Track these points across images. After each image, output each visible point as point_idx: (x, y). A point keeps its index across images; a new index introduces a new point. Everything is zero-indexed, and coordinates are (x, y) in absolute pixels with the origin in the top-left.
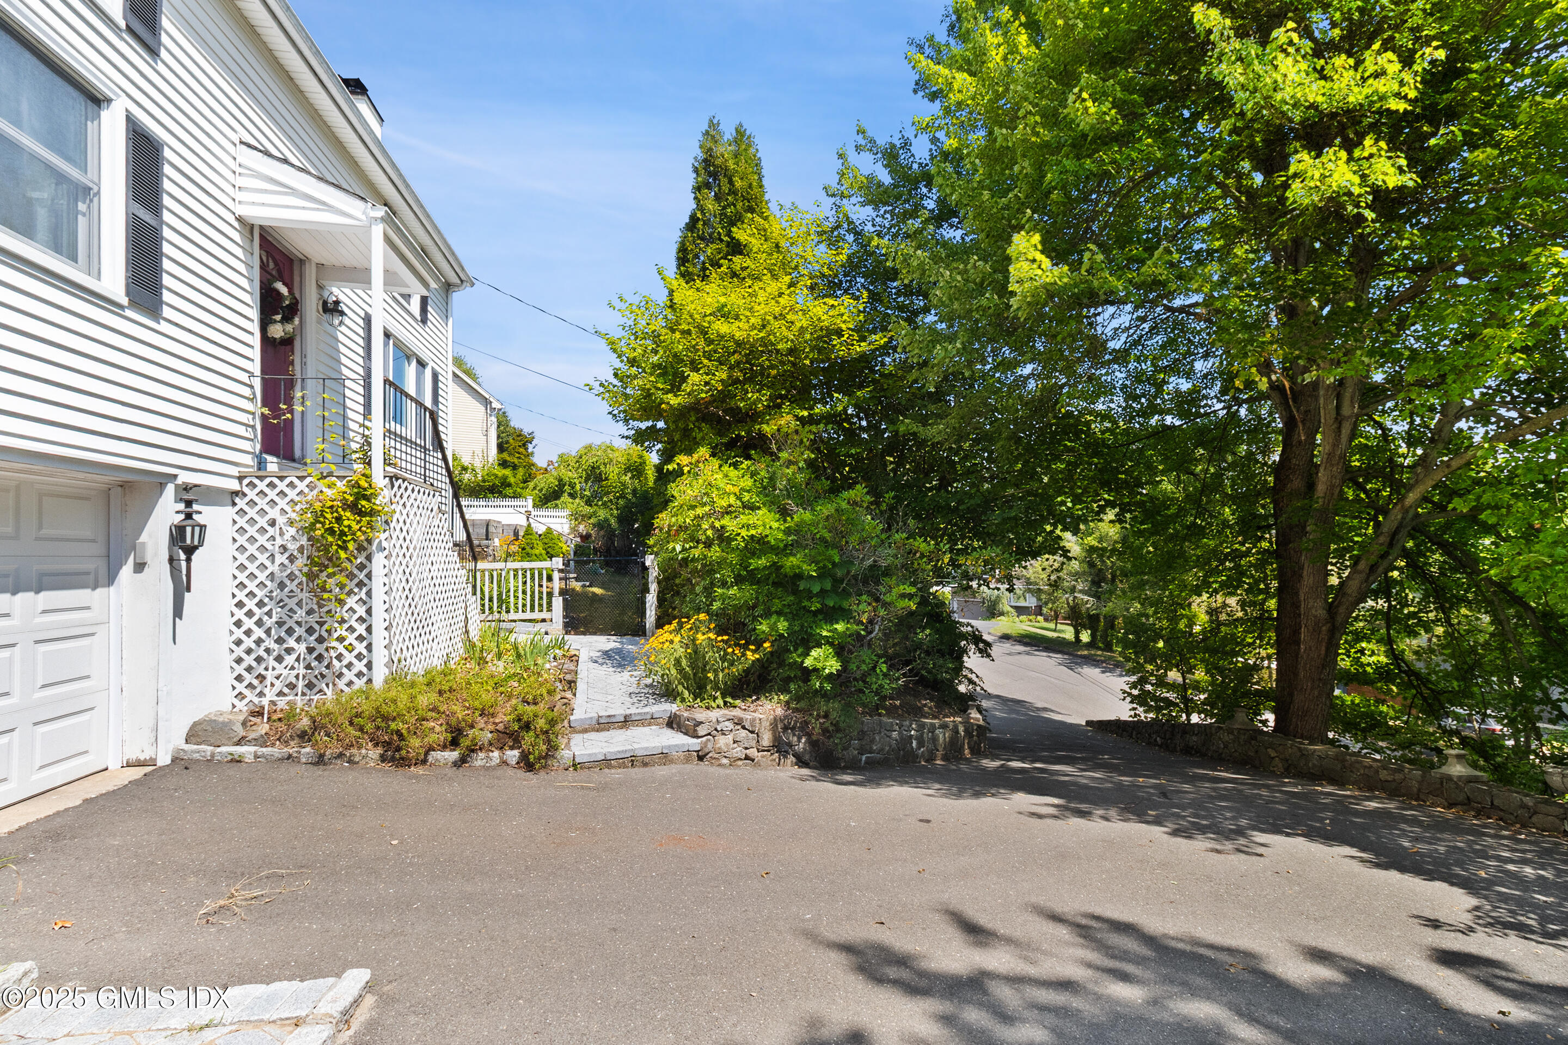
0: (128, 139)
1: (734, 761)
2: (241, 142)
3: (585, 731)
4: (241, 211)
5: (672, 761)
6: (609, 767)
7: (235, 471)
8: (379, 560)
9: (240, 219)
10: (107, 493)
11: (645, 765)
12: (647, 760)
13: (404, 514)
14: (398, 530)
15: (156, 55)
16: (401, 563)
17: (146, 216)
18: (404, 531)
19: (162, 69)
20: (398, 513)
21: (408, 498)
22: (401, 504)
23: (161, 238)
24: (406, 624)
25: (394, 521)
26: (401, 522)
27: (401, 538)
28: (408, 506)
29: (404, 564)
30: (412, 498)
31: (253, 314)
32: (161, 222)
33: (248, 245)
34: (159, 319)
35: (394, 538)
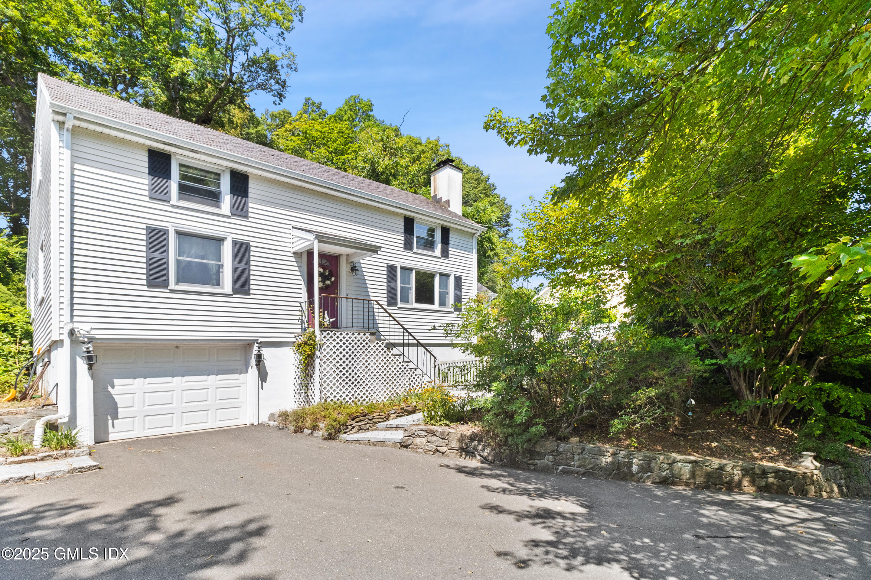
0: (233, 246)
1: (426, 452)
2: (293, 228)
3: (382, 430)
4: (292, 250)
5: (386, 446)
6: (359, 444)
7: (293, 335)
8: (317, 361)
9: (294, 253)
10: (246, 347)
11: (375, 445)
12: (375, 443)
13: (334, 343)
14: (328, 350)
15: (246, 217)
16: (331, 362)
17: (241, 266)
18: (334, 350)
19: (250, 219)
20: (328, 343)
21: (338, 337)
22: (331, 340)
23: (249, 270)
24: (337, 384)
25: (325, 347)
26: (331, 347)
27: (331, 353)
28: (338, 340)
29: (334, 362)
30: (341, 337)
31: (302, 282)
32: (249, 265)
33: (299, 260)
34: (249, 294)
35: (325, 353)
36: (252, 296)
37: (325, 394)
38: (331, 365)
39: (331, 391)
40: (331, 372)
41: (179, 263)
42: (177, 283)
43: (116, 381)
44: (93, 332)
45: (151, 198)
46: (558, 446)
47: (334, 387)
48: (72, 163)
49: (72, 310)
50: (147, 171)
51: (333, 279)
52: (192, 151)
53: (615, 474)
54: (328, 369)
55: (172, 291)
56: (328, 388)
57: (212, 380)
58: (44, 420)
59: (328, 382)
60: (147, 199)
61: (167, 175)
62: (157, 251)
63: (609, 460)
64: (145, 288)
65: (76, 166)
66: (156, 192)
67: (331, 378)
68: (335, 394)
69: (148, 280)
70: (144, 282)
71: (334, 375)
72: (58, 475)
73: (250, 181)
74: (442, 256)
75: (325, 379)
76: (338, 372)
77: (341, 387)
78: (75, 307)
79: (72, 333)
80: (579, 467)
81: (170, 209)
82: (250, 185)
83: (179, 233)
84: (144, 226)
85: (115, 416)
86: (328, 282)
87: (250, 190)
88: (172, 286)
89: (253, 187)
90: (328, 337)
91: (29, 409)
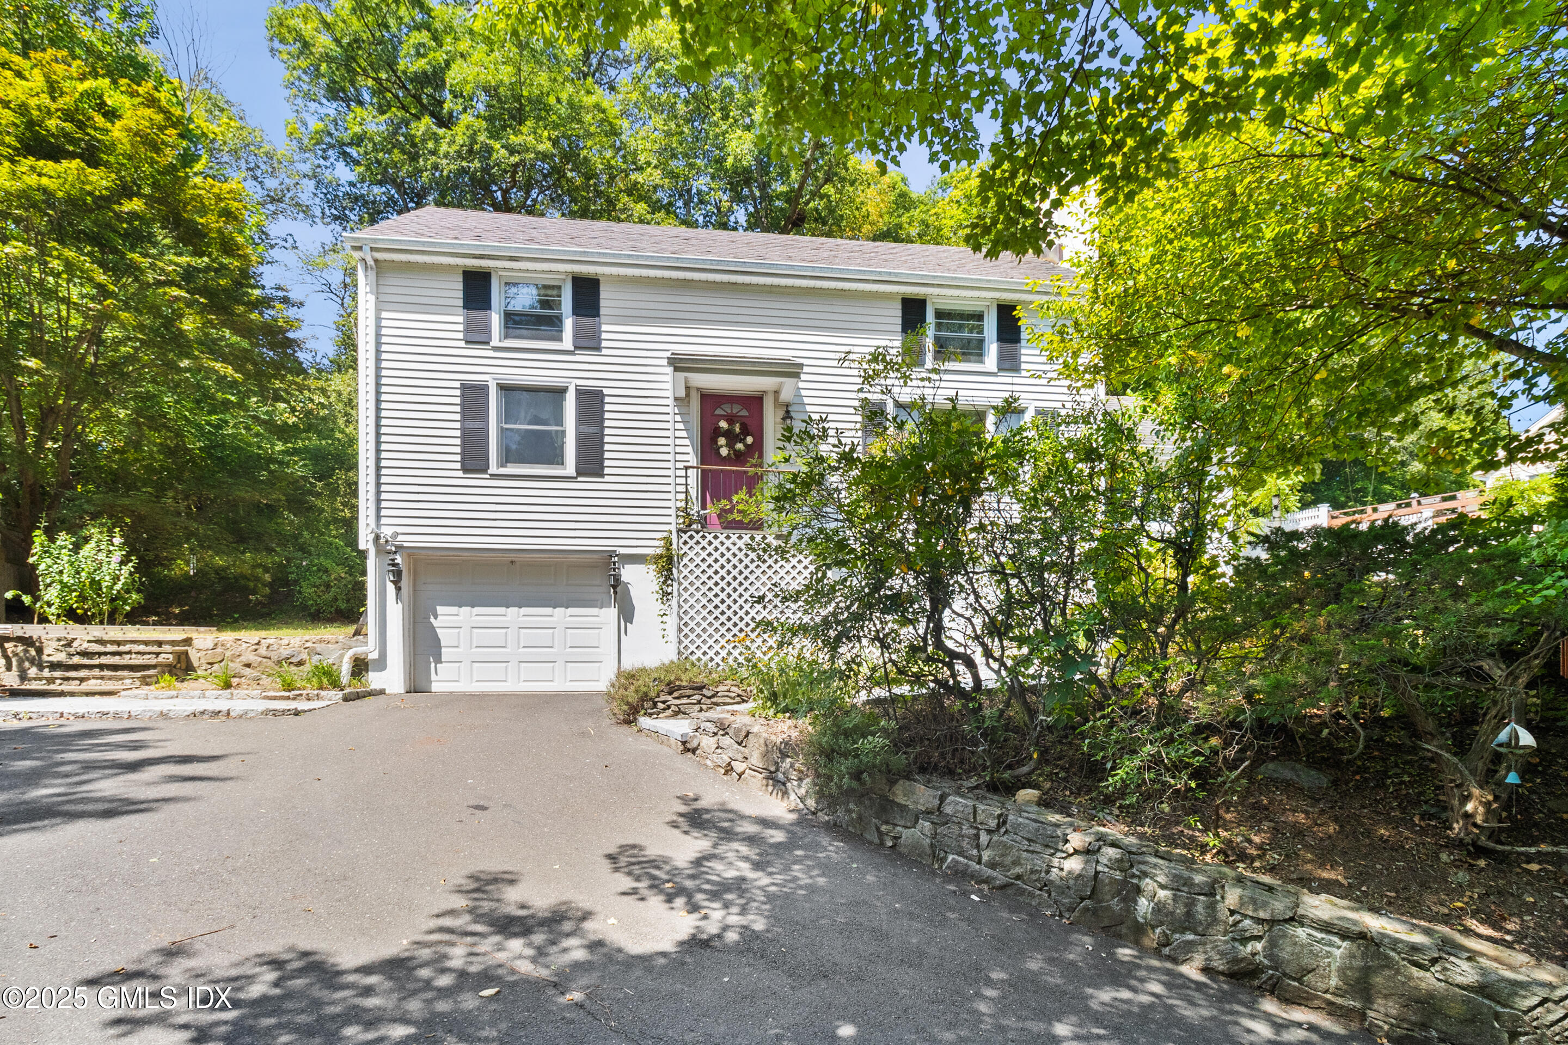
0: (578, 400)
1: (715, 766)
6: (650, 736)
11: (662, 742)
13: (704, 555)
14: (692, 566)
15: (598, 348)
16: (698, 589)
17: (591, 429)
18: (704, 566)
19: (604, 352)
20: (691, 554)
21: (710, 543)
22: (698, 549)
23: (603, 436)
24: (711, 630)
25: (686, 560)
26: (698, 561)
27: (698, 572)
28: (710, 549)
29: (704, 589)
30: (716, 543)
31: (689, 449)
32: (603, 428)
33: (684, 410)
34: (602, 475)
35: (686, 572)
36: (607, 479)
37: (686, 647)
38: (698, 595)
39: (699, 642)
40: (698, 607)
41: (502, 432)
42: (502, 465)
43: (440, 609)
44: (400, 538)
45: (467, 342)
46: (942, 798)
47: (705, 636)
48: (378, 310)
49: (378, 509)
50: (461, 303)
51: (749, 440)
52: (512, 259)
53: (1086, 909)
54: (692, 601)
55: (494, 477)
56: (692, 636)
57: (560, 614)
58: (351, 653)
59: (692, 624)
60: (462, 344)
61: (485, 304)
62: (474, 419)
63: (1074, 865)
64: (460, 474)
65: (384, 314)
66: (473, 331)
67: (698, 619)
68: (705, 648)
69: (463, 461)
70: (458, 466)
71: (704, 613)
72: (251, 715)
73: (602, 288)
74: (1000, 369)
75: (686, 619)
76: (710, 607)
77: (717, 636)
78: (384, 504)
79: (377, 538)
80: (992, 865)
81: (491, 354)
82: (603, 295)
83: (503, 388)
84: (458, 384)
85: (438, 660)
86: (739, 446)
87: (603, 303)
88: (493, 469)
89: (608, 299)
90: (691, 543)
91: (341, 638)
